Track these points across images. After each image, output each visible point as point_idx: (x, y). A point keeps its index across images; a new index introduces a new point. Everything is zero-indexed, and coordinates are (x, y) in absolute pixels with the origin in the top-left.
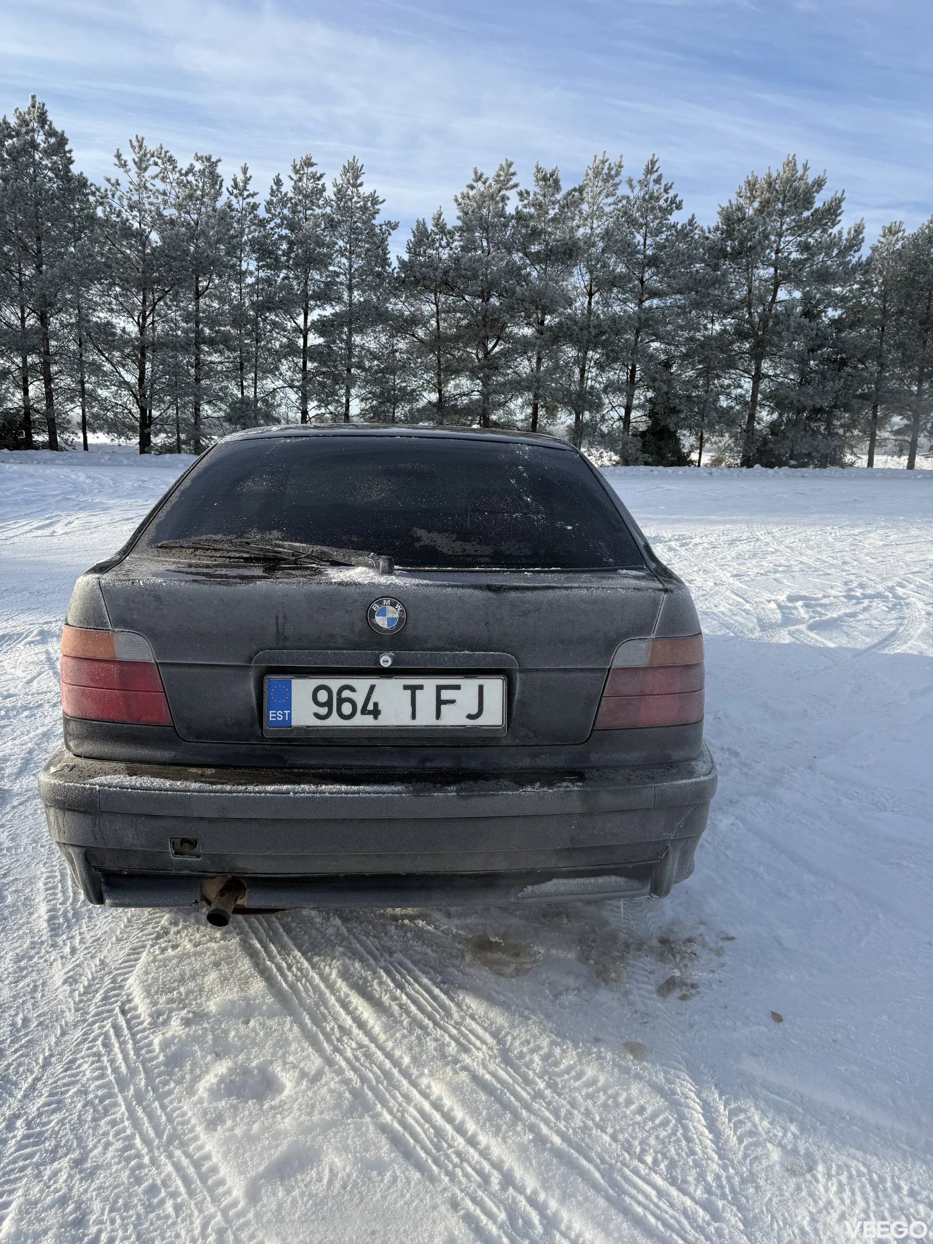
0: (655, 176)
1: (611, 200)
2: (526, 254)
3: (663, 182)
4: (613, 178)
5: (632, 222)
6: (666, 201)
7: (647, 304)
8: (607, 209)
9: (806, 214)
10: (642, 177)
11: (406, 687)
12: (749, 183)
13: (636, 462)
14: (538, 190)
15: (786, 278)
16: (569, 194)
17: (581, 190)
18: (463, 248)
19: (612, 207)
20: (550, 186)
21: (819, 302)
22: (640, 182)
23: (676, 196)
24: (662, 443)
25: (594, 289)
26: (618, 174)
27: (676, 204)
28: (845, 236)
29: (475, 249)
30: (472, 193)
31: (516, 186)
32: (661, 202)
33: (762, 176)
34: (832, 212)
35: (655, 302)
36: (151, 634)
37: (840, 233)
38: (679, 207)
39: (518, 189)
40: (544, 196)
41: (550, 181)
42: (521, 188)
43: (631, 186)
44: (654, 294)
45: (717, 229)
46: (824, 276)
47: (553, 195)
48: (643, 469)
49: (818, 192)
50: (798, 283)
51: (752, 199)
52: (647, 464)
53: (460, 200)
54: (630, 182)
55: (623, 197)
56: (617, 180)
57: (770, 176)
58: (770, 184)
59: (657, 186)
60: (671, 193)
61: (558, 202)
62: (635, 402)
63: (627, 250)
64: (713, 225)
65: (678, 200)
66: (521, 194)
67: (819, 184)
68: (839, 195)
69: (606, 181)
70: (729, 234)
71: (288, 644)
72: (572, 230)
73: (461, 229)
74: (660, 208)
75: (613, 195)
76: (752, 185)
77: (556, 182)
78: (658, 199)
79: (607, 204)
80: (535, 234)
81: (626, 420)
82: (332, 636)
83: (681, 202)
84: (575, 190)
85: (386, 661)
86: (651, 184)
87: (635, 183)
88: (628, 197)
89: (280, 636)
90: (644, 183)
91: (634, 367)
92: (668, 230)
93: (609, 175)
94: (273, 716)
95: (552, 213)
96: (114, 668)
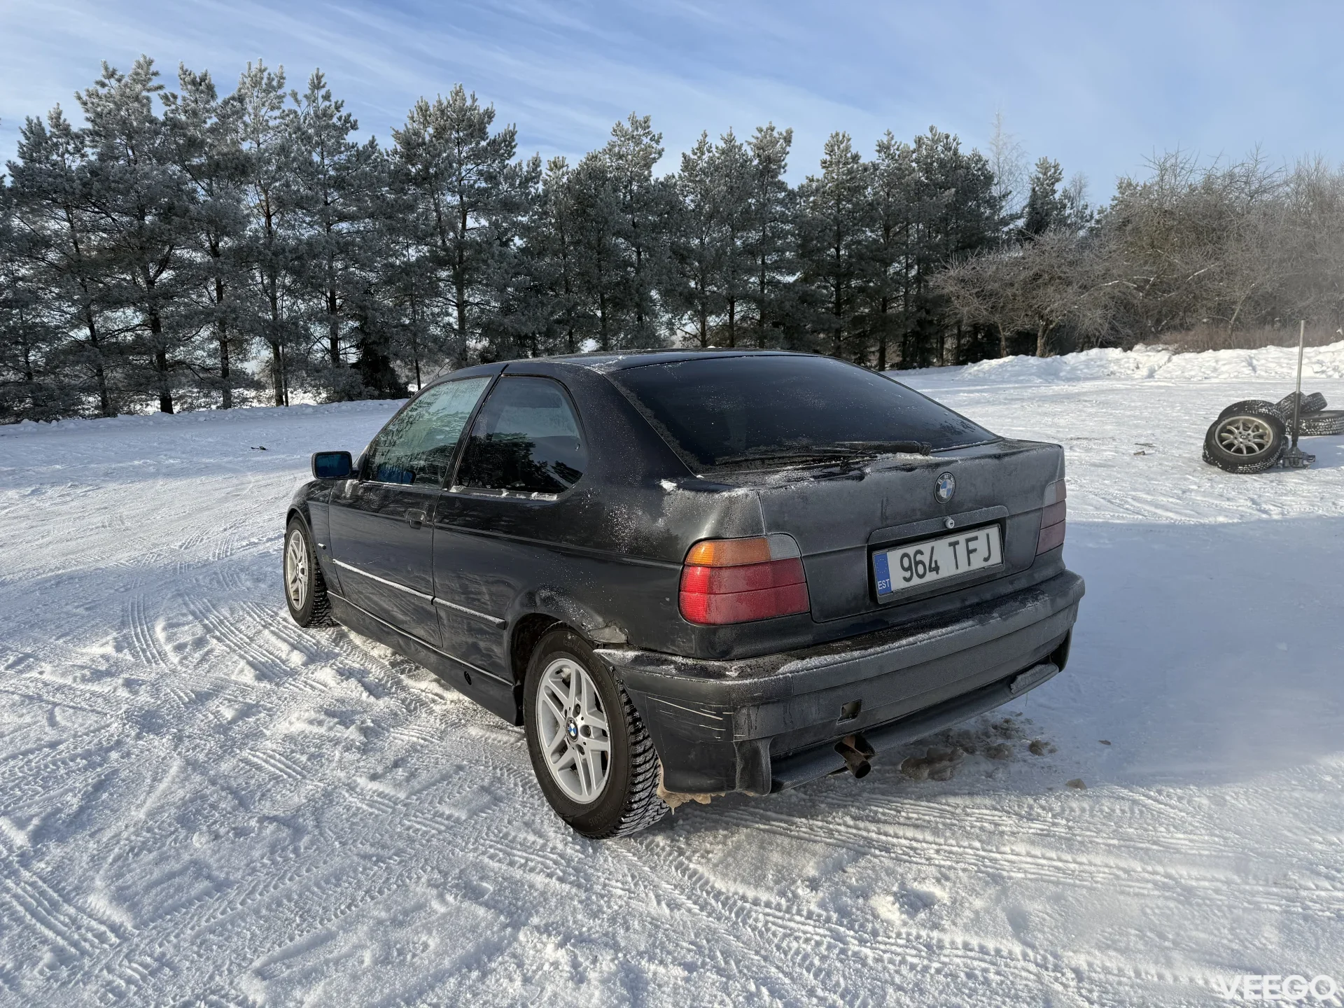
0: (323, 92)
1: (277, 113)
2: (184, 167)
3: (333, 99)
4: (274, 89)
5: (306, 139)
6: (340, 119)
7: (335, 227)
8: (272, 123)
9: (483, 143)
10: (308, 92)
11: (950, 544)
12: (420, 108)
13: (360, 396)
14: (187, 95)
15: (474, 206)
16: (226, 103)
17: (241, 99)
18: (102, 157)
19: (278, 121)
20: (202, 92)
21: (507, 230)
22: (306, 96)
23: (349, 115)
24: (379, 376)
25: (272, 209)
26: (280, 86)
27: (350, 124)
28: (525, 169)
29: (117, 159)
30: (102, 91)
31: (160, 87)
32: (335, 120)
33: (432, 103)
34: (507, 143)
35: (344, 226)
36: (798, 533)
37: (520, 164)
38: (354, 127)
39: (161, 92)
40: (196, 101)
41: (201, 86)
42: (167, 91)
43: (297, 100)
44: (342, 218)
45: (395, 152)
46: (509, 206)
47: (208, 102)
48: (370, 402)
49: (489, 123)
50: (486, 211)
51: (426, 123)
52: (372, 397)
53: (85, 98)
54: (294, 95)
55: (290, 111)
56: (280, 92)
57: (440, 103)
58: (442, 112)
59: (327, 103)
60: (344, 112)
61: (215, 110)
62: (341, 333)
63: (308, 170)
64: (390, 148)
65: (352, 119)
66: (166, 97)
67: (490, 115)
68: (511, 128)
69: (267, 91)
70: (410, 157)
71: (889, 522)
72: (234, 143)
73: (93, 133)
74: (334, 126)
75: (279, 108)
76: (424, 110)
77: (210, 88)
78: (331, 116)
79: (272, 117)
80: (194, 145)
81: (334, 351)
82: (914, 510)
83: (356, 122)
84: (233, 98)
85: (950, 524)
86: (320, 100)
87: (300, 97)
88: (295, 112)
89: (884, 517)
90: (311, 99)
91: (333, 294)
92: (347, 150)
93: (269, 84)
94: (880, 585)
95: (209, 123)
96: (768, 568)
